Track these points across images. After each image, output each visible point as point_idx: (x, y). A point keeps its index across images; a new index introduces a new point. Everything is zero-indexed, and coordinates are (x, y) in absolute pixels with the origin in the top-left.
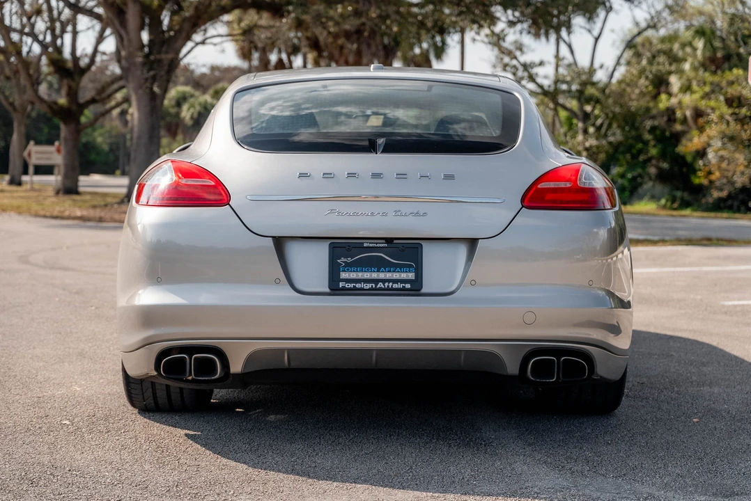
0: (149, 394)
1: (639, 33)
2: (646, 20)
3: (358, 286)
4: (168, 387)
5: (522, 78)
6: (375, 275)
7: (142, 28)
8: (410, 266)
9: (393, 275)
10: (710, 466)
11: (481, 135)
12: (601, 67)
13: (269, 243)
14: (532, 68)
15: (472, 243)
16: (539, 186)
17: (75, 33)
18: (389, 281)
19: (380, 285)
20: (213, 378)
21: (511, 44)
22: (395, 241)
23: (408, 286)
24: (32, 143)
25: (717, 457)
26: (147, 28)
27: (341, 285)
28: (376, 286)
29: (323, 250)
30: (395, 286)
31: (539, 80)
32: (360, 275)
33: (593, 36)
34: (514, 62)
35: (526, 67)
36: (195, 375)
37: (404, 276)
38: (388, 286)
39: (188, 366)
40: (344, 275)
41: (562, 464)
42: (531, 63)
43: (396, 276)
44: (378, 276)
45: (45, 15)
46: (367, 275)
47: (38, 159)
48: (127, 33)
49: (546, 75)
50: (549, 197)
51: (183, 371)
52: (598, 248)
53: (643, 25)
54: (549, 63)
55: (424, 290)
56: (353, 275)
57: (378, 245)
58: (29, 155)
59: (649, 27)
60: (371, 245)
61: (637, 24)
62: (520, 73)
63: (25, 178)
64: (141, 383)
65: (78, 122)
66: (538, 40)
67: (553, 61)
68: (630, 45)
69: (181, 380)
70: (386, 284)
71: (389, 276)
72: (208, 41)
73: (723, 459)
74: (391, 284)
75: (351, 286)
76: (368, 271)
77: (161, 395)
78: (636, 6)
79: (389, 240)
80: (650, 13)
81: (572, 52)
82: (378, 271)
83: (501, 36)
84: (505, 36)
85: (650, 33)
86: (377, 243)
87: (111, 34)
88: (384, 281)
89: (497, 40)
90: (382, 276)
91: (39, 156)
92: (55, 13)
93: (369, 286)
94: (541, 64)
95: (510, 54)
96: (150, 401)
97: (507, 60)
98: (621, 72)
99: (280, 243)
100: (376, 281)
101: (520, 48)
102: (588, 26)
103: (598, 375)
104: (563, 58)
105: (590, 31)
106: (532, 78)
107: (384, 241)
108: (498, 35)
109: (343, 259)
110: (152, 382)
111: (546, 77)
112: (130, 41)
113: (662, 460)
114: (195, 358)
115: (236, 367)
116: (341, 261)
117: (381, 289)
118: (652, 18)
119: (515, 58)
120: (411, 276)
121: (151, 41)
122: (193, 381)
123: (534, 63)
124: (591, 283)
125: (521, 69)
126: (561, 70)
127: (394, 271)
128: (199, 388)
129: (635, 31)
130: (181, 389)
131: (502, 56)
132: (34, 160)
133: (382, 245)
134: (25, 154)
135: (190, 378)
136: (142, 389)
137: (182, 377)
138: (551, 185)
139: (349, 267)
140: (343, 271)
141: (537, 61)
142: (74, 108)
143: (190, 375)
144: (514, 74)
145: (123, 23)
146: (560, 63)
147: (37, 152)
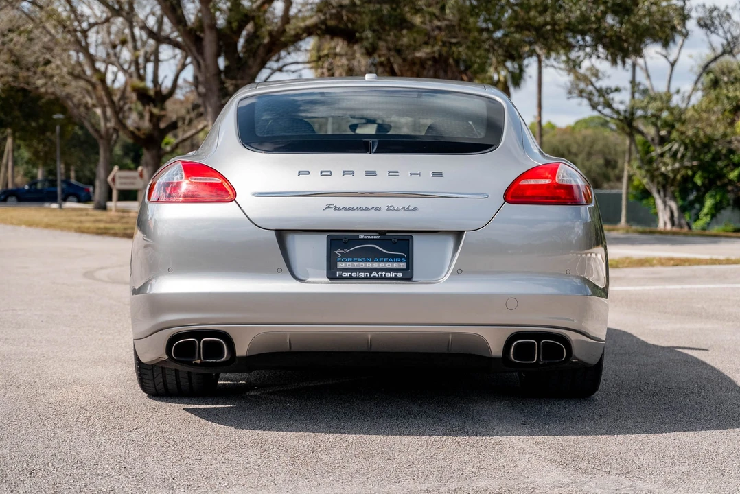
0: (159, 379)
1: (715, 59)
2: (722, 45)
3: (354, 274)
4: (177, 371)
5: (598, 104)
6: (369, 265)
7: (218, 55)
8: (401, 257)
9: (385, 265)
10: (719, 465)
11: (467, 137)
12: (678, 92)
13: (273, 235)
14: (608, 94)
15: (458, 234)
16: (520, 183)
17: (157, 62)
18: (382, 270)
19: (374, 274)
20: (220, 360)
21: (588, 69)
22: (388, 234)
23: (400, 275)
24: (116, 168)
25: (729, 457)
26: (223, 54)
27: (338, 274)
28: (370, 274)
29: (321, 242)
30: (388, 275)
31: (615, 106)
32: (355, 265)
33: (669, 61)
34: (590, 88)
35: (602, 92)
36: (204, 358)
37: (396, 265)
38: (382, 275)
39: (197, 349)
40: (341, 265)
41: (567, 462)
42: (607, 89)
43: (389, 265)
44: (372, 265)
45: (130, 45)
46: (362, 265)
47: (121, 184)
48: (204, 60)
49: (622, 100)
50: (528, 193)
51: (192, 355)
52: (574, 241)
53: (719, 50)
54: (625, 89)
55: (414, 279)
56: (349, 265)
57: (372, 237)
58: (113, 180)
59: (724, 53)
60: (366, 237)
61: (713, 49)
62: (596, 99)
63: (110, 204)
64: (152, 369)
65: (160, 148)
66: (614, 66)
67: (629, 86)
68: (706, 69)
69: (190, 364)
70: (380, 273)
71: (382, 265)
72: (285, 69)
73: (734, 459)
74: (384, 273)
75: (347, 274)
76: (363, 261)
77: (171, 379)
78: (712, 32)
79: (382, 233)
80: (727, 40)
81: (648, 77)
82: (372, 261)
83: (578, 62)
84: (581, 62)
85: (727, 58)
86: (371, 236)
87: (191, 63)
88: (377, 270)
89: (573, 66)
90: (376, 265)
91: (123, 181)
92: (139, 44)
93: (363, 275)
94: (617, 90)
95: (585, 79)
96: (160, 386)
97: (582, 85)
98: (697, 97)
99: (281, 235)
100: (371, 270)
101: (596, 74)
102: (664, 52)
103: (575, 358)
104: (640, 84)
105: (666, 57)
106: (608, 105)
107: (377, 234)
108: (574, 61)
109: (340, 250)
110: (162, 367)
111: (622, 102)
112: (206, 67)
113: (671, 459)
114: (204, 341)
115: (242, 350)
116: (339, 252)
117: (375, 278)
118: (729, 43)
119: (592, 84)
120: (403, 265)
121: (226, 67)
122: (202, 364)
123: (610, 89)
124: (568, 272)
125: (596, 94)
126: (637, 95)
127: (387, 261)
128: (206, 372)
129: (712, 56)
130: (189, 373)
131: (578, 82)
132: (118, 186)
133: (376, 237)
134: (110, 179)
135: (199, 361)
136: (153, 375)
137: (191, 359)
138: (532, 182)
139: (345, 257)
140: (340, 261)
141: (613, 86)
142: (156, 134)
143: (199, 358)
144: (590, 100)
145: (200, 50)
146: (636, 89)
147: (121, 178)
